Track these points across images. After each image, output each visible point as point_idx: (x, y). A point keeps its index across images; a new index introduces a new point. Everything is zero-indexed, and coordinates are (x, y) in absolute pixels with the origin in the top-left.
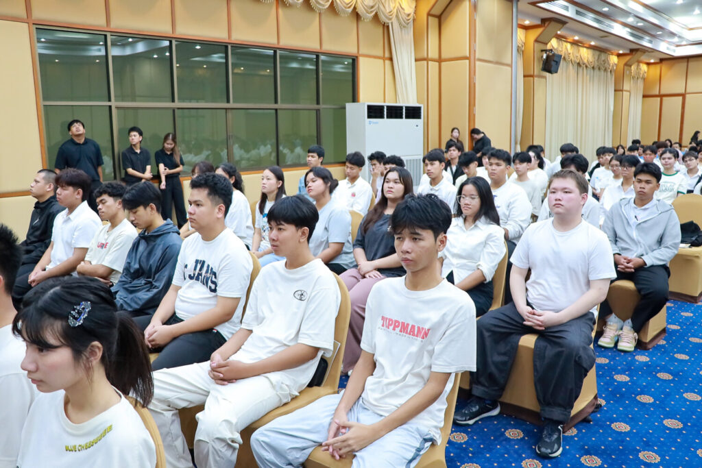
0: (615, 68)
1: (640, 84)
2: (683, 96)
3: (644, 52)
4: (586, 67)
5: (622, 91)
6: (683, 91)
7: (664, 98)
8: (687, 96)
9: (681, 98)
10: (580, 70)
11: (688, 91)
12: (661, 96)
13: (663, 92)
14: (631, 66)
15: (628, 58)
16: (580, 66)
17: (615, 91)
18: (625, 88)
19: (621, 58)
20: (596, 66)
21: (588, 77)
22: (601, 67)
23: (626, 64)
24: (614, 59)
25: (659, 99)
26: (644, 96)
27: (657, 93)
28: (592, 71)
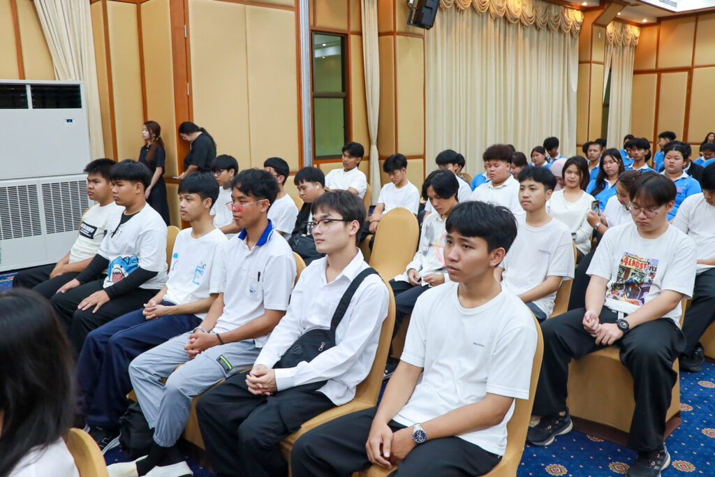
0: (578, 28)
1: (629, 55)
2: (690, 70)
3: (624, 6)
4: (522, 25)
5: (590, 62)
6: (690, 65)
7: (664, 75)
8: (695, 70)
9: (686, 74)
10: (511, 30)
11: (696, 63)
12: (659, 72)
13: (661, 66)
14: (605, 26)
15: (598, 13)
16: (509, 23)
17: (580, 62)
18: (594, 59)
19: (587, 13)
20: (539, 24)
21: (527, 40)
22: (552, 27)
23: (595, 23)
24: (575, 16)
25: (656, 75)
26: (636, 72)
27: (654, 68)
28: (535, 32)
